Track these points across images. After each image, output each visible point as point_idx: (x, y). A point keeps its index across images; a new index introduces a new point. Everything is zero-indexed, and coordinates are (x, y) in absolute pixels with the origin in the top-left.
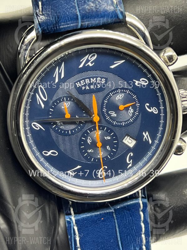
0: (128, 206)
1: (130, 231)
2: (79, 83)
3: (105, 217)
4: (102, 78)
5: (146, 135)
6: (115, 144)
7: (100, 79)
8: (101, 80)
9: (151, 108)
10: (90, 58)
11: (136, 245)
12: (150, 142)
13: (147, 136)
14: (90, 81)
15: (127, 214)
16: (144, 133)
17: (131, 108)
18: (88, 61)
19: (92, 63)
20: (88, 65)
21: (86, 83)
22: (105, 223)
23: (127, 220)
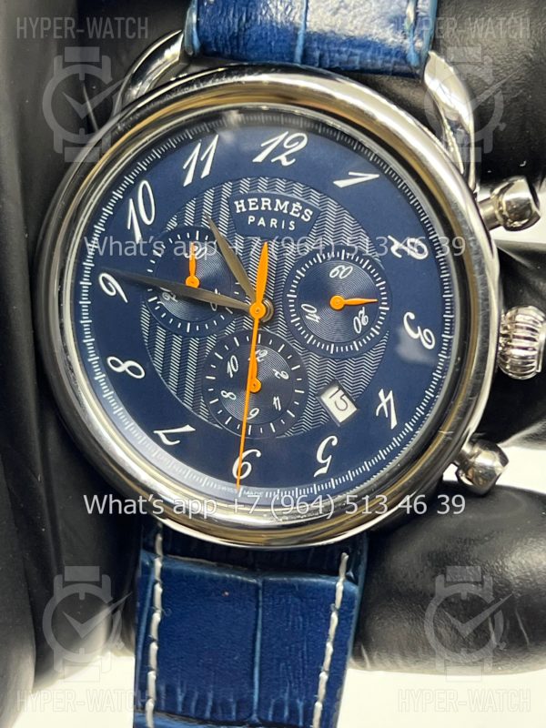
0: (301, 586)
1: (290, 650)
2: (242, 201)
3: (234, 592)
4: (305, 206)
5: (386, 400)
6: (299, 397)
7: (301, 208)
8: (302, 212)
9: (419, 328)
10: (288, 144)
11: (297, 691)
12: (394, 423)
13: (388, 403)
14: (273, 205)
15: (293, 606)
16: (381, 394)
17: (362, 312)
18: (279, 150)
19: (289, 158)
20: (279, 161)
21: (260, 207)
22: (231, 607)
23: (288, 621)
